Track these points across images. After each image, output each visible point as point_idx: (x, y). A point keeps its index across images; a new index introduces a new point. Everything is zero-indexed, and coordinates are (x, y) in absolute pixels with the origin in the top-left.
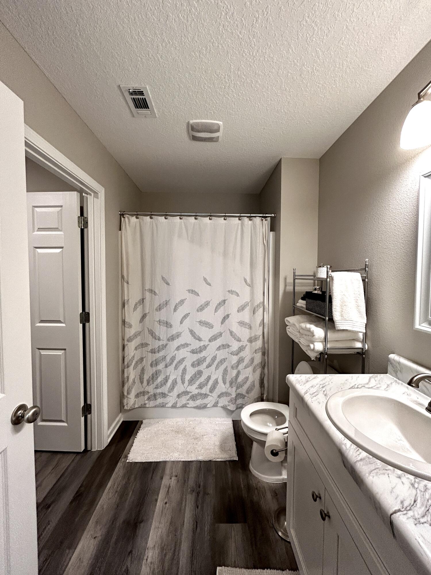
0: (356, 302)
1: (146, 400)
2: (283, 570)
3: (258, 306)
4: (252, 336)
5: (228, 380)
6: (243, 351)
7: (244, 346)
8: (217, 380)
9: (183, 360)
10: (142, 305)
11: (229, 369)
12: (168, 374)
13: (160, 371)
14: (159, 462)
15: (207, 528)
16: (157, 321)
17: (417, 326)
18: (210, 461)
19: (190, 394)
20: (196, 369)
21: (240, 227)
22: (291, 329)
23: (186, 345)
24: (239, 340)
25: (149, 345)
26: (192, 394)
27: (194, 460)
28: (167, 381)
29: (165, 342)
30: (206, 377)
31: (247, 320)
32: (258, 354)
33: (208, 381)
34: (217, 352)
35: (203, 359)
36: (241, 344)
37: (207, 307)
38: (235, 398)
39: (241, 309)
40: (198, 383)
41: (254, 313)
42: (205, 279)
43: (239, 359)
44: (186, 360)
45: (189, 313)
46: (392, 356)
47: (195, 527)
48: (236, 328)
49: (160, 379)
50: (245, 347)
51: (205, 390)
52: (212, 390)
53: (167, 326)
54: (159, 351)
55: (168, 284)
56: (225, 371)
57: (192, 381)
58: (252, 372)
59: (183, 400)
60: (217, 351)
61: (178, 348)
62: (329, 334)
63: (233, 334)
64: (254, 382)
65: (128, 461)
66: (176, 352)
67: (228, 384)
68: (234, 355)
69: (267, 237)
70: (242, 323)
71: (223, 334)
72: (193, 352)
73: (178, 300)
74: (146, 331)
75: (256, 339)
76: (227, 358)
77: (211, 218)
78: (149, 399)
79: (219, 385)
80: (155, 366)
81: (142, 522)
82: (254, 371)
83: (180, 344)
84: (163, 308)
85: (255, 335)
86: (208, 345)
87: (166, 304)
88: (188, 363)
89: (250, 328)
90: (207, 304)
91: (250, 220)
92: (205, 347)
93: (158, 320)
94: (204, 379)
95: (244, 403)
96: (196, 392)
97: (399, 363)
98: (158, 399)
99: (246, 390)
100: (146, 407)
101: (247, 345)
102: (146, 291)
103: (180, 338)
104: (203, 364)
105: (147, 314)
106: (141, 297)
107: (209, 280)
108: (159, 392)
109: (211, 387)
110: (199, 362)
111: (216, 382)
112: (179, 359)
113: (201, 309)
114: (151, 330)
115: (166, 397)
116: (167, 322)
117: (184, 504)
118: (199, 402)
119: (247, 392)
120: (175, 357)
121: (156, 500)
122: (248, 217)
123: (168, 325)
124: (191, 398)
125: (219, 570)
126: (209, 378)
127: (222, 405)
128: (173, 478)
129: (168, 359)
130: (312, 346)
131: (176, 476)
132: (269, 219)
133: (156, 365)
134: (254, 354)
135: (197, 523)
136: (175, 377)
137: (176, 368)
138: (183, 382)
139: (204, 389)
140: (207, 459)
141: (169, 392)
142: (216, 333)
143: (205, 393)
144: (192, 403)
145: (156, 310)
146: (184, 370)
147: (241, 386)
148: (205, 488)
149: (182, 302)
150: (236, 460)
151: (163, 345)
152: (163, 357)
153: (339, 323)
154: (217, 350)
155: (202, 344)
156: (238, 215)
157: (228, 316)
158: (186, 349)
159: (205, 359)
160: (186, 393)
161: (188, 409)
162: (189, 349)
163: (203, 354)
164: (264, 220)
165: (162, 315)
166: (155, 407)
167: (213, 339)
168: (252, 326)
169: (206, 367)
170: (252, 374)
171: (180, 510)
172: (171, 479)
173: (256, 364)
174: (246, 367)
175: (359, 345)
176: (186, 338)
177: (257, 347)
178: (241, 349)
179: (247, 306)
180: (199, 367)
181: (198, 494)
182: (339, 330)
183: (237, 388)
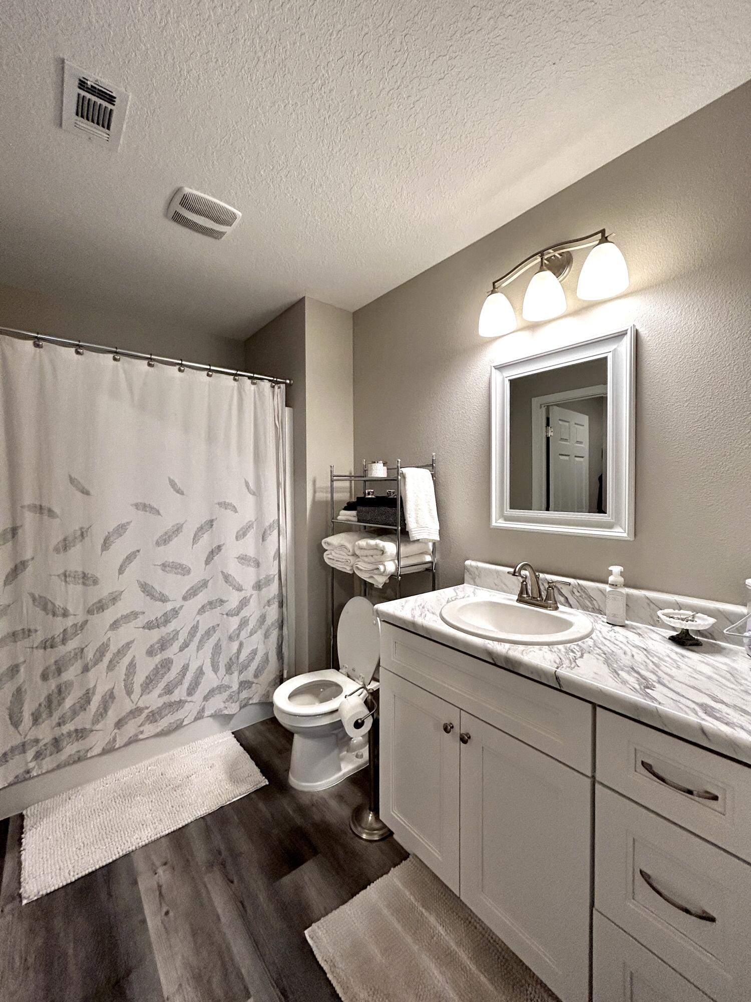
0: (429, 505)
1: (31, 762)
2: (387, 873)
3: (270, 526)
4: (261, 578)
5: (222, 662)
6: (246, 606)
7: (248, 598)
8: (202, 669)
9: (128, 645)
10: (10, 544)
11: (224, 643)
12: (91, 686)
13: (69, 684)
14: (114, 862)
15: (262, 898)
16: (58, 576)
17: (494, 523)
18: (221, 807)
19: (147, 711)
20: (158, 659)
21: (236, 393)
22: (333, 554)
23: (135, 615)
24: (240, 589)
25: (36, 631)
26: (150, 710)
27: (189, 821)
28: (88, 702)
29: (80, 619)
30: (180, 669)
31: (251, 552)
32: (272, 607)
33: (184, 675)
34: (198, 618)
35: (171, 636)
36: (242, 594)
37: (177, 536)
38: (237, 691)
39: (242, 534)
40: (162, 685)
41: (263, 539)
42: (172, 484)
43: (241, 621)
44: (133, 646)
45: (138, 551)
46: (468, 563)
47: (241, 908)
48: (234, 569)
49: (68, 703)
50: (249, 600)
51: (179, 693)
52: (190, 692)
53: (84, 584)
54: (64, 641)
55: (87, 493)
56: (217, 648)
57: (147, 686)
58: (263, 638)
59: (130, 729)
60: (198, 616)
61: (115, 625)
62: (402, 549)
63: (230, 579)
64: (267, 654)
65: (25, 902)
66: (110, 634)
67: (222, 670)
68: (232, 615)
69: (280, 415)
70: (243, 559)
71: (210, 584)
72: (149, 626)
73: (112, 526)
74: (27, 601)
75: (268, 581)
76: (218, 625)
77: (182, 368)
78: (38, 756)
79: (205, 677)
80: (57, 674)
81: (129, 972)
82: (266, 636)
83: (119, 615)
84: (74, 546)
85: (268, 576)
86: (183, 606)
87: (82, 534)
88: (138, 651)
89: (258, 565)
90: (178, 529)
91: (253, 384)
92: (175, 612)
93: (61, 571)
94: (176, 673)
95: (251, 696)
96: (160, 702)
97: (477, 568)
98: (65, 747)
99: (253, 672)
100: (30, 778)
101: (251, 595)
102: (25, 510)
103: (119, 604)
104: (172, 645)
105: (27, 561)
106: (9, 525)
107: (179, 485)
108: (67, 731)
109: (190, 685)
110: (163, 644)
111: (200, 672)
112: (120, 646)
113: (165, 539)
114: (40, 597)
115: (87, 736)
116: (84, 573)
117: (204, 895)
118: (163, 724)
119: (256, 676)
120: (108, 646)
121: (144, 921)
122: (249, 378)
123: (87, 579)
124: (148, 720)
125: (309, 932)
126: (185, 668)
127: (213, 712)
128: (160, 871)
129: (90, 654)
130: (382, 568)
131: (165, 864)
132: (283, 386)
133: (59, 671)
134: (266, 607)
135: (241, 905)
136: (108, 687)
137: (111, 666)
138: (129, 693)
139: (176, 692)
140: (214, 808)
141: (95, 722)
142: (196, 582)
143: (178, 700)
144: (150, 729)
145: (57, 550)
146: (132, 666)
147: (245, 667)
148: (231, 850)
149: (121, 529)
150: (266, 785)
151: (75, 625)
152: (77, 651)
153: (416, 532)
154: (198, 613)
155: (169, 606)
156: (234, 372)
157: (219, 548)
158: (133, 624)
159: (177, 633)
160: (136, 712)
161: (141, 742)
162: (141, 621)
163: (172, 626)
164: (276, 387)
165: (74, 560)
166: (59, 767)
167: (192, 593)
168: (260, 561)
169: (178, 650)
170: (262, 643)
171: (202, 905)
172: (156, 874)
173: (270, 624)
174: (251, 634)
175: (428, 558)
176: (133, 600)
177: (272, 595)
178: (244, 603)
179: (251, 528)
180: (163, 653)
181: (223, 864)
182: (414, 541)
183: (241, 672)
